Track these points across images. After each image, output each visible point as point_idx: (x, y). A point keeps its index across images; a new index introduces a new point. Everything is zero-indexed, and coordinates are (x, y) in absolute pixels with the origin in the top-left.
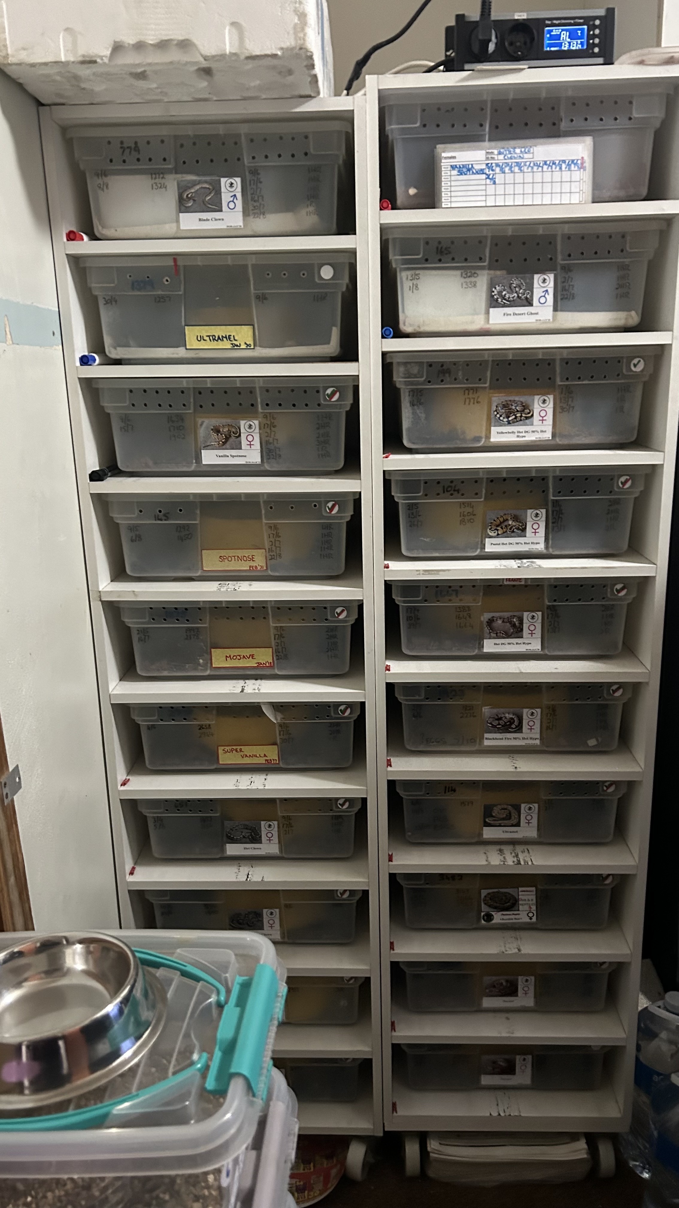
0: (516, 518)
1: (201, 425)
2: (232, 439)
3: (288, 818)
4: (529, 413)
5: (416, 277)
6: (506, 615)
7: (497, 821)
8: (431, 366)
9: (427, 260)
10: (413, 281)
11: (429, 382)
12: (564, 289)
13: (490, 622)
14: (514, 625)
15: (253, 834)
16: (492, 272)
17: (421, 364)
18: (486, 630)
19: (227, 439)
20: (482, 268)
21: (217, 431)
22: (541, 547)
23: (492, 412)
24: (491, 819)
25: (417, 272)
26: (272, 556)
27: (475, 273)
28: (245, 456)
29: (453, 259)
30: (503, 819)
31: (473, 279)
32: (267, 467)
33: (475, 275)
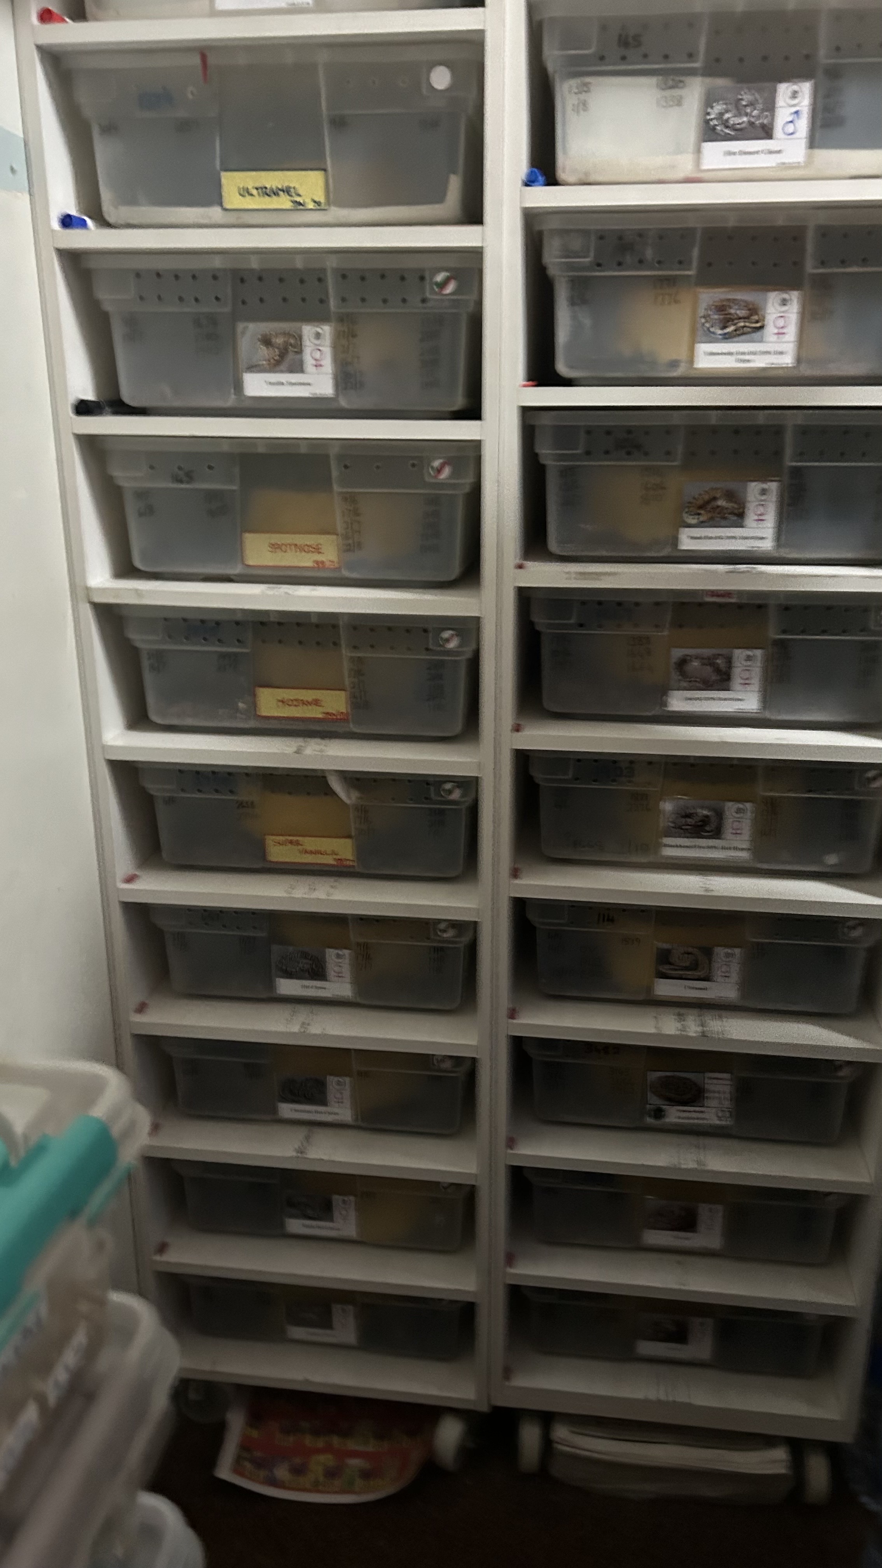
0: (730, 495)
1: (243, 333)
2: (291, 356)
3: (366, 946)
4: (757, 322)
5: (585, 88)
6: (706, 652)
7: (676, 970)
8: (601, 238)
9: (602, 58)
10: (580, 96)
11: (599, 265)
12: (827, 109)
13: (682, 663)
14: (718, 670)
15: (314, 966)
16: (708, 80)
17: (585, 233)
18: (675, 676)
19: (283, 354)
20: (692, 72)
21: (267, 341)
22: (767, 545)
23: (698, 319)
24: (667, 967)
25: (588, 79)
26: (350, 545)
27: (681, 81)
28: (309, 384)
29: (645, 56)
30: (686, 968)
31: (676, 92)
32: (343, 403)
33: (681, 85)
